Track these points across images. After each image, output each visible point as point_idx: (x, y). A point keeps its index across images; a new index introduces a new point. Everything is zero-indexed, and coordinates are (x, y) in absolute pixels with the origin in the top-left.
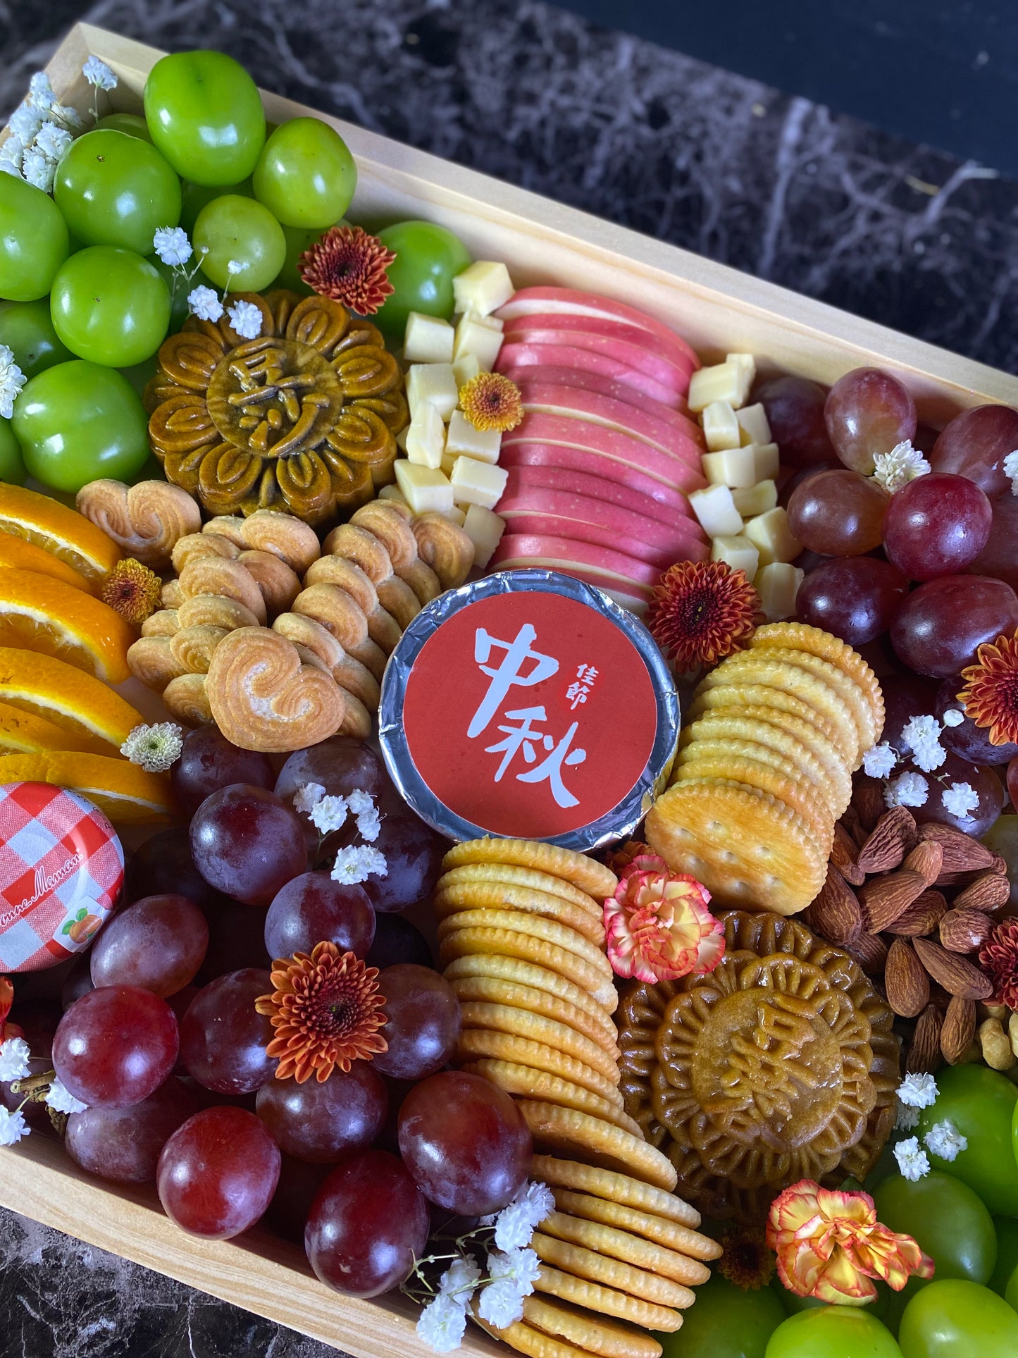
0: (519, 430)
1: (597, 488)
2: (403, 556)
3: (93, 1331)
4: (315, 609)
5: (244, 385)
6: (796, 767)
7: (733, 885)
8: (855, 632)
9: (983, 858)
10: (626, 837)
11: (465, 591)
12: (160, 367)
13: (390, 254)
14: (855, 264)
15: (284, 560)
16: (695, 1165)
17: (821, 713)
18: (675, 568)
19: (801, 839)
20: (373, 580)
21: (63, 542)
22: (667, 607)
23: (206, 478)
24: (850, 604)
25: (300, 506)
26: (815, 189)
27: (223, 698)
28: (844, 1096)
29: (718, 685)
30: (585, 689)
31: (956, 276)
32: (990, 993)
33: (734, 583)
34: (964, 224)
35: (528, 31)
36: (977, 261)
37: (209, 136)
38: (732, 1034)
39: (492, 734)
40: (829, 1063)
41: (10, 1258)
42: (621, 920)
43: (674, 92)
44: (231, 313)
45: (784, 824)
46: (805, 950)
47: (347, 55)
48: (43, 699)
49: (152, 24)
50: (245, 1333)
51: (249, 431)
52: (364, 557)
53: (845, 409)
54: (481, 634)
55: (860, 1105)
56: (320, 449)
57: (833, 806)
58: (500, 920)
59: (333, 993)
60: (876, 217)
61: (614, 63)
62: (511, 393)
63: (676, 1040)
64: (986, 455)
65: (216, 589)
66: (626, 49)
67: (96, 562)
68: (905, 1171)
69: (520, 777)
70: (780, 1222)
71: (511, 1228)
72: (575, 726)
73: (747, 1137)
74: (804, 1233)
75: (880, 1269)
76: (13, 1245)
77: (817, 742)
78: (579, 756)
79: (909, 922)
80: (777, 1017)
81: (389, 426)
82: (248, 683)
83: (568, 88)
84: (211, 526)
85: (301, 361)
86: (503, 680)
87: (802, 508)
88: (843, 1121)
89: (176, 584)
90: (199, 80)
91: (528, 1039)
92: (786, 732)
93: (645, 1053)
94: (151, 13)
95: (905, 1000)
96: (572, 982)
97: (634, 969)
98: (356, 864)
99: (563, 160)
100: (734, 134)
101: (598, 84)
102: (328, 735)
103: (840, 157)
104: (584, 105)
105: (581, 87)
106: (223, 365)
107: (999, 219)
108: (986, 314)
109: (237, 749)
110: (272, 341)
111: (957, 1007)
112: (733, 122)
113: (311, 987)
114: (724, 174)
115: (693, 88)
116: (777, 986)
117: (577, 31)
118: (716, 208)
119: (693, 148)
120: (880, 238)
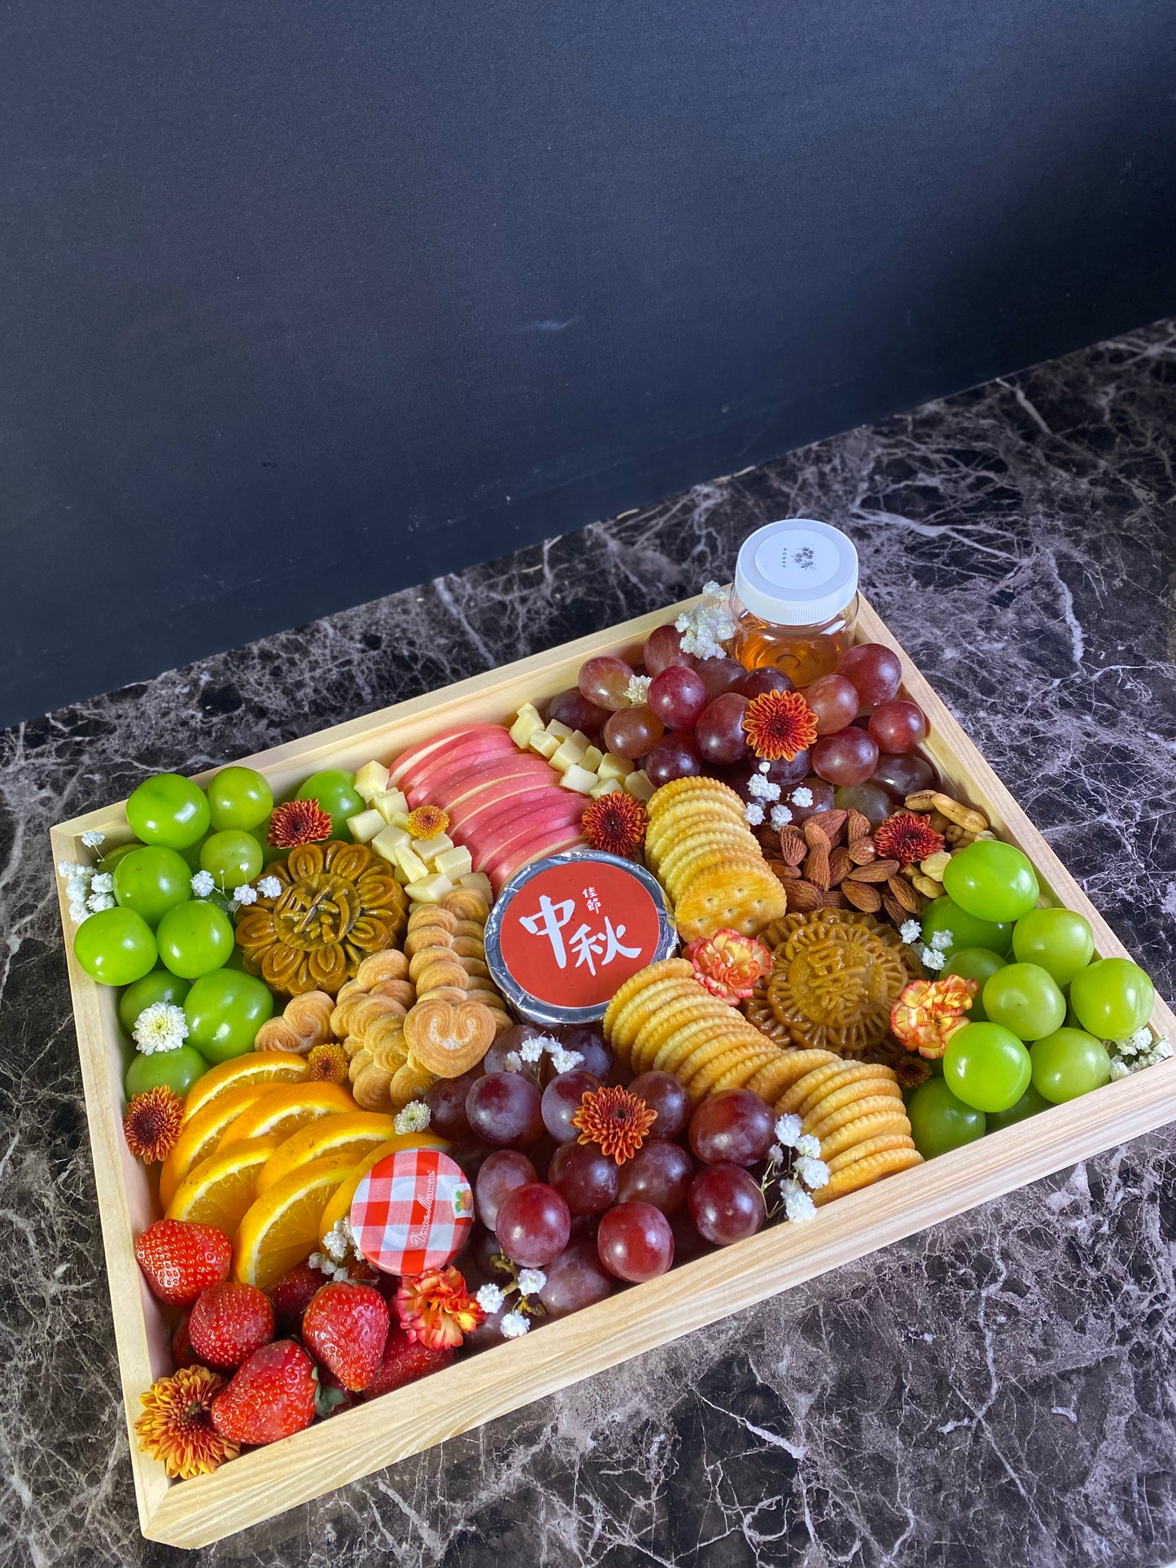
0: (452, 824)
1: (515, 814)
2: (451, 924)
3: (656, 1450)
4: (432, 983)
5: (295, 919)
6: (718, 843)
7: (746, 926)
8: (689, 770)
9: (841, 815)
10: (677, 946)
11: (495, 911)
12: (242, 948)
13: (313, 801)
14: (535, 628)
15: (392, 979)
17: (707, 813)
18: (584, 817)
19: (748, 868)
20: (447, 946)
22: (597, 835)
23: (318, 975)
24: (673, 760)
25: (378, 947)
26: (482, 611)
27: (429, 1056)
28: (882, 963)
29: (653, 846)
30: (595, 900)
31: (587, 594)
32: (898, 864)
33: (617, 798)
34: (567, 569)
35: (266, 656)
36: (591, 580)
37: (182, 817)
38: (806, 983)
39: (572, 957)
40: (861, 955)
41: (577, 1459)
42: (709, 979)
43: (370, 625)
44: (261, 889)
45: (734, 869)
46: (805, 922)
47: (180, 743)
48: (337, 1141)
49: (56, 814)
50: (733, 1372)
51: (320, 936)
52: (435, 940)
53: (593, 687)
54: (523, 920)
55: (892, 961)
56: (362, 914)
58: (654, 1021)
59: (610, 1110)
60: (524, 600)
61: (326, 636)
62: (433, 811)
63: (786, 1009)
64: (671, 653)
65: (374, 1017)
66: (325, 624)
67: (297, 1066)
68: (935, 966)
69: (603, 963)
70: (902, 1032)
71: (784, 1130)
72: (606, 919)
73: (858, 1017)
74: (913, 1023)
75: (956, 1004)
76: (572, 1451)
77: (716, 825)
78: (621, 930)
79: (838, 871)
80: (817, 956)
81: (387, 875)
82: (434, 1036)
83: (314, 666)
84: (339, 999)
85: (315, 884)
86: (553, 930)
87: (615, 744)
88: (892, 974)
89: (351, 1037)
91: (716, 1057)
92: (699, 833)
93: (780, 1030)
94: (51, 809)
95: (869, 903)
96: (712, 1017)
97: (736, 995)
98: (565, 1062)
99: (344, 700)
100: (418, 619)
101: (327, 652)
102: (494, 1033)
103: (480, 588)
104: (330, 666)
105: (320, 660)
106: (276, 920)
107: (582, 554)
108: (618, 599)
109: (456, 1080)
110: (291, 888)
111: (893, 884)
112: (413, 615)
113: (596, 1112)
114: (432, 641)
115: (378, 615)
116: (805, 945)
117: (292, 637)
118: (443, 658)
119: (405, 642)
120: (535, 607)
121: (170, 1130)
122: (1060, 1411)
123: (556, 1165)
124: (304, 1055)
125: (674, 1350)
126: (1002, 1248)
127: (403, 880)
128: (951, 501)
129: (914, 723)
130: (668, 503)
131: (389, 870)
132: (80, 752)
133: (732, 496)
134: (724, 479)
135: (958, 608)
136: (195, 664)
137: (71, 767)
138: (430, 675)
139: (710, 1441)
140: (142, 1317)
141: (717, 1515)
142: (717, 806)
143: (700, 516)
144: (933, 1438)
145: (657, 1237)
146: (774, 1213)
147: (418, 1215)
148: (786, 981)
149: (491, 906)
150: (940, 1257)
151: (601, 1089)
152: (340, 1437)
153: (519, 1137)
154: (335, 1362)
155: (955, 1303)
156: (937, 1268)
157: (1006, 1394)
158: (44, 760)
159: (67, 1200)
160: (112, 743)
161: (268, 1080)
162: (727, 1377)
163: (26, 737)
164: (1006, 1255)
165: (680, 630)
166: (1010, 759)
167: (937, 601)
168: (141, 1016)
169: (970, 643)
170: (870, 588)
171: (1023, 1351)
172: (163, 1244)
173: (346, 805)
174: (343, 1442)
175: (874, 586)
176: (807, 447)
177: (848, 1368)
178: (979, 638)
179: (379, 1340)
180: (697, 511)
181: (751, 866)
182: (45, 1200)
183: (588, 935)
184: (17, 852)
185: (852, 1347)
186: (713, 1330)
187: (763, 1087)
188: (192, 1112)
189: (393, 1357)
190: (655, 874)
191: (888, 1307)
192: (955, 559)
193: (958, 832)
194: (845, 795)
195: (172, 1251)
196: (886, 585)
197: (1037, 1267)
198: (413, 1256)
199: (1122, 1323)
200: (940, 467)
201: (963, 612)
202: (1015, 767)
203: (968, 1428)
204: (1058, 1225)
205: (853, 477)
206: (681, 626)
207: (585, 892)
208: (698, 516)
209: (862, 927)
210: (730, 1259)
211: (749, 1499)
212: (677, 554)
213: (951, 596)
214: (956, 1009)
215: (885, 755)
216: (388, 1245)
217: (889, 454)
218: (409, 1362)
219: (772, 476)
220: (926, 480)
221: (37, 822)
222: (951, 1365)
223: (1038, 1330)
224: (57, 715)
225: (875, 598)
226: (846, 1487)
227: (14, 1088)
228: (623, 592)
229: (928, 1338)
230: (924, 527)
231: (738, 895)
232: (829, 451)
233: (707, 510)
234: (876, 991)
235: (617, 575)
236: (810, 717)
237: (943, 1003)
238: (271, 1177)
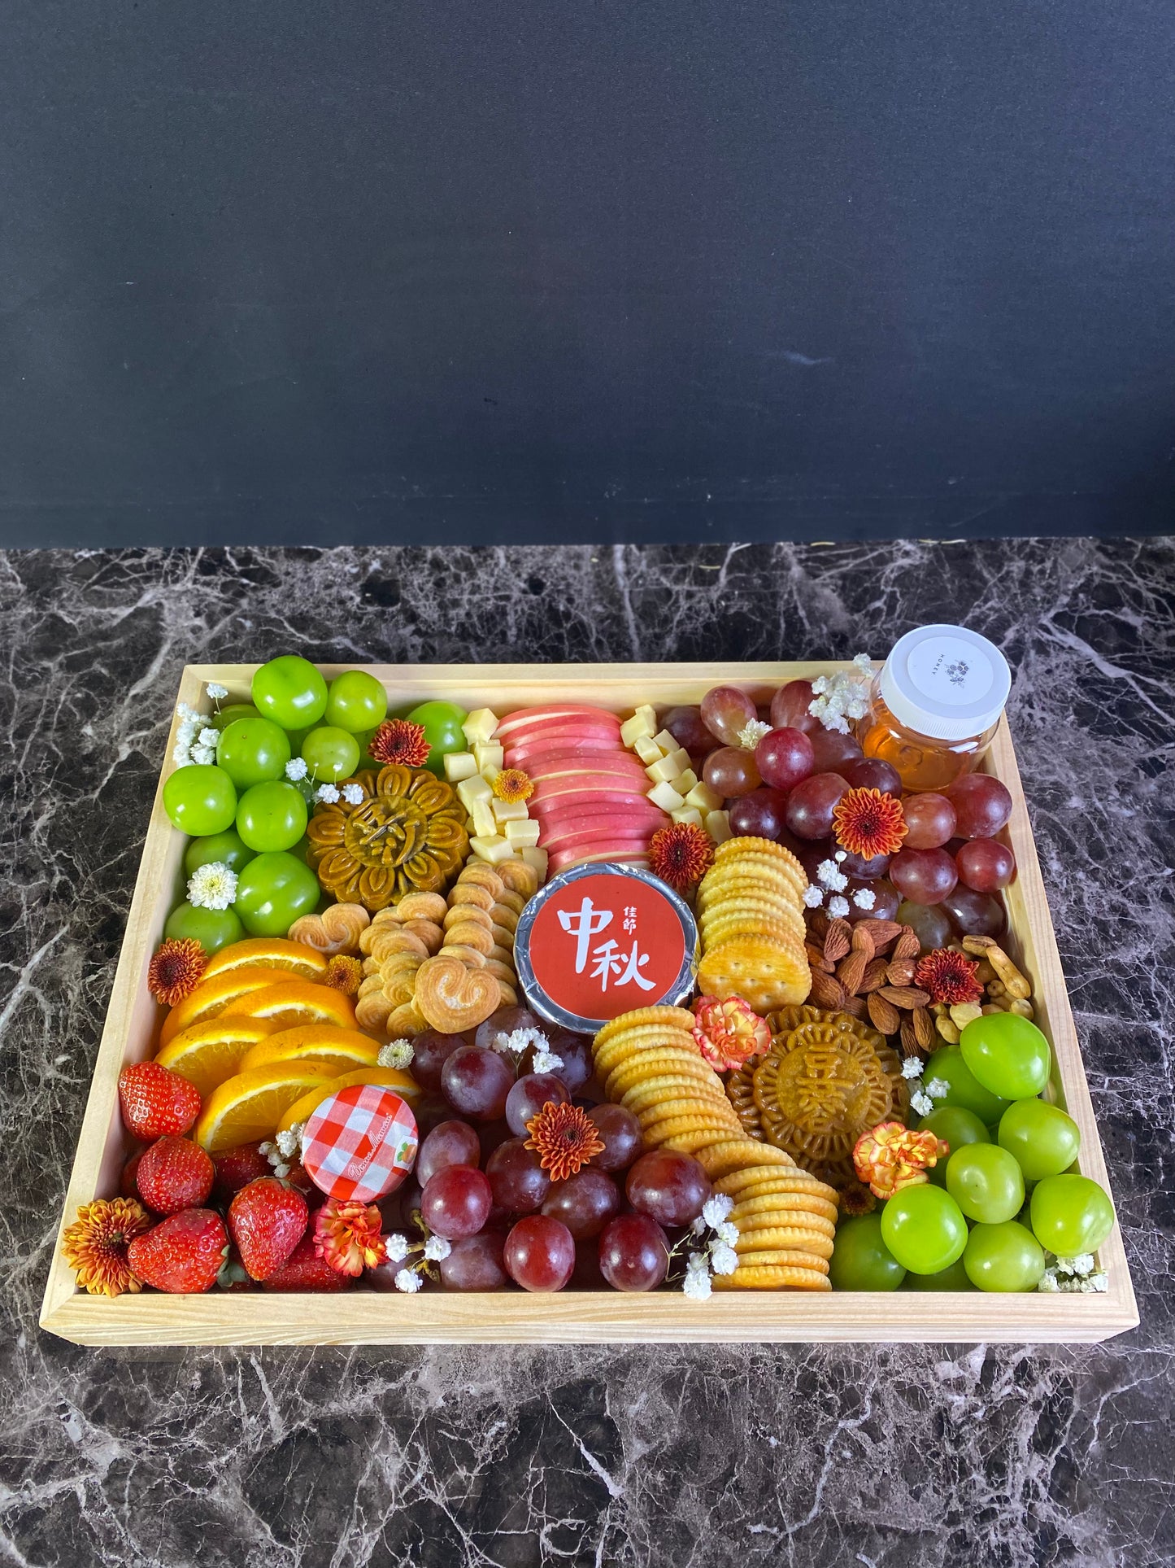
0: (534, 795)
1: (593, 809)
2: (497, 890)
3: (494, 1432)
4: (459, 939)
5: (365, 831)
6: (765, 914)
7: (763, 1000)
8: (768, 832)
9: (895, 930)
10: (690, 994)
11: (541, 894)
12: (310, 839)
13: (421, 727)
14: (689, 627)
15: (428, 920)
16: (807, 1161)
17: (767, 880)
18: (655, 836)
19: (783, 950)
20: (485, 909)
21: (295, 960)
22: (660, 859)
23: (365, 891)
24: (757, 817)
25: (426, 886)
26: (647, 592)
27: (430, 1006)
28: (872, 1088)
29: (706, 890)
31: (751, 611)
32: (929, 998)
33: (691, 831)
34: (743, 579)
35: (436, 564)
36: (761, 598)
37: (300, 702)
38: (794, 1078)
39: (591, 966)
40: (856, 1072)
41: (424, 1411)
42: (706, 1039)
43: (540, 569)
44: (345, 793)
45: (770, 945)
46: (817, 1018)
47: (331, 619)
48: (324, 1049)
50: (588, 1395)
51: (380, 856)
52: (477, 899)
53: (712, 715)
54: (561, 913)
55: (883, 1089)
56: (424, 850)
57: (796, 930)
58: (638, 1059)
59: (564, 1127)
60: (690, 595)
61: (497, 565)
62: (522, 776)
63: (766, 1095)
64: (798, 710)
65: (398, 950)
66: (500, 552)
67: (317, 966)
68: (920, 1111)
69: (617, 984)
70: (861, 1161)
71: (711, 1211)
72: (636, 943)
73: (827, 1129)
74: (874, 1158)
75: (921, 1158)
76: (423, 1402)
77: (770, 896)
78: (645, 959)
79: (871, 981)
80: (814, 1057)
81: (459, 821)
82: (441, 991)
83: (475, 589)
84: (375, 919)
85: (393, 806)
86: (584, 934)
87: (711, 776)
88: (877, 1101)
89: (372, 959)
90: (285, 675)
91: (680, 1116)
92: (751, 897)
93: (752, 1111)
94: (198, 639)
95: (886, 1024)
96: (692, 1077)
97: (725, 1064)
98: (545, 1063)
99: (490, 632)
100: (586, 579)
101: (492, 580)
102: (495, 1007)
103: (654, 569)
104: (489, 595)
105: (483, 585)
106: (348, 825)
107: (763, 569)
108: (778, 627)
109: (446, 1036)
110: (371, 801)
111: (916, 1016)
112: (582, 573)
113: (550, 1125)
114: (590, 604)
115: (551, 561)
116: (808, 1041)
117: (466, 554)
118: (593, 626)
119: (565, 596)
120: (697, 606)
121: (187, 982)
122: (864, 1559)
123: (498, 1156)
124: (328, 957)
125: (545, 1353)
126: (876, 1391)
127: (471, 830)
128: (1144, 647)
129: (1002, 869)
130: (866, 547)
131: (462, 816)
132: (242, 595)
133: (931, 562)
134: (931, 543)
135: (1103, 759)
136: (372, 548)
137: (229, 605)
138: (575, 637)
139: (543, 1446)
140: (105, 1139)
141: (523, 1513)
142: (779, 878)
143: (892, 571)
144: (738, 1531)
145: (559, 1258)
146: (672, 1280)
147: (364, 1149)
148: (777, 1068)
149: (540, 888)
150: (815, 1374)
151: (564, 1104)
152: (227, 1314)
153: (479, 1113)
154: (245, 1248)
155: (811, 1421)
156: (809, 1384)
157: (821, 1522)
158: (208, 590)
159: (88, 1001)
160: (273, 596)
161: (287, 970)
162: (581, 1396)
163: (201, 562)
164: (876, 1398)
165: (815, 692)
166: (1089, 931)
167: (1087, 745)
168: (201, 869)
169: (1100, 800)
170: (1027, 706)
171: (854, 1492)
172: (143, 1083)
173: (449, 740)
174: (227, 1318)
175: (1031, 707)
176: (1025, 539)
177: (690, 1436)
178: (1111, 798)
179: (289, 1244)
180: (892, 565)
181: (786, 949)
182: (69, 993)
183: (613, 952)
184: (155, 668)
185: (702, 1419)
186: (586, 1350)
187: (710, 1161)
188: (212, 973)
189: (297, 1262)
190: (697, 918)
191: (749, 1398)
192: (1123, 708)
193: (1000, 989)
194: (909, 910)
195: (149, 1093)
196: (1043, 709)
197: (900, 1422)
198: (346, 1183)
199: (956, 1505)
200: (1148, 608)
201: (1107, 765)
202: (1090, 940)
203: (775, 1537)
204: (936, 1393)
205: (1057, 587)
206: (817, 688)
207: (626, 909)
208: (890, 571)
209: (869, 1046)
210: (617, 1304)
211: (556, 1511)
212: (854, 602)
213: (1102, 744)
214: (919, 1162)
215: (962, 886)
216: (328, 1165)
217: (1103, 576)
218: (309, 1272)
219: (979, 556)
220: (1128, 616)
221: (183, 646)
222: (783, 1475)
223: (876, 1479)
224: (235, 552)
225: (1027, 719)
226: (645, 1539)
227: (79, 883)
228: (786, 622)
229: (773, 1441)
230: (1107, 664)
231: (764, 969)
232: (1045, 550)
233: (901, 568)
234: (855, 1111)
235: (788, 602)
236: (900, 827)
237: (910, 1152)
238: (257, 1060)
